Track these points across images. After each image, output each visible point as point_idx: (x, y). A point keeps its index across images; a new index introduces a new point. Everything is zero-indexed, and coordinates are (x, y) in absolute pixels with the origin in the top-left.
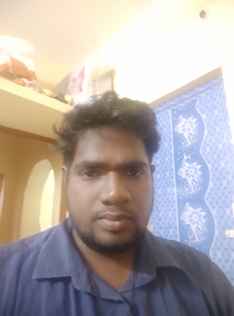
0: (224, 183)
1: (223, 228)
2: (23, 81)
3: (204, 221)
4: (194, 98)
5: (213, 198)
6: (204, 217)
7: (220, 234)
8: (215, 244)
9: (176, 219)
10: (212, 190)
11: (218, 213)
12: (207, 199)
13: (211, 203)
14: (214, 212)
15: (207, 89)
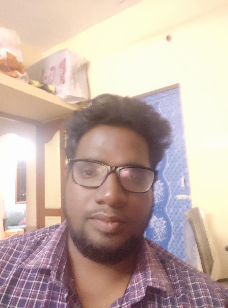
0: (177, 164)
1: (175, 193)
2: (17, 73)
3: (162, 189)
4: (158, 101)
5: (169, 174)
6: (162, 187)
7: (173, 197)
8: (169, 203)
10: (169, 168)
11: (172, 184)
12: (165, 174)
13: (167, 177)
14: (169, 184)
15: (167, 95)
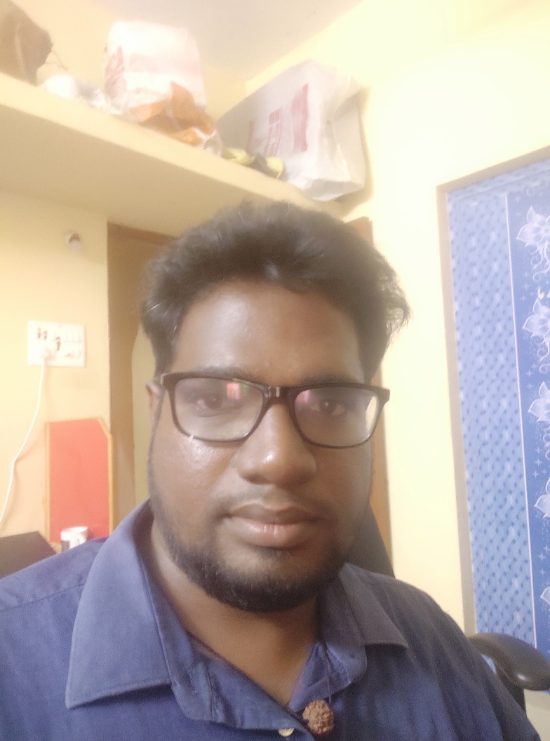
9: (516, 411)
